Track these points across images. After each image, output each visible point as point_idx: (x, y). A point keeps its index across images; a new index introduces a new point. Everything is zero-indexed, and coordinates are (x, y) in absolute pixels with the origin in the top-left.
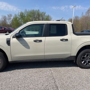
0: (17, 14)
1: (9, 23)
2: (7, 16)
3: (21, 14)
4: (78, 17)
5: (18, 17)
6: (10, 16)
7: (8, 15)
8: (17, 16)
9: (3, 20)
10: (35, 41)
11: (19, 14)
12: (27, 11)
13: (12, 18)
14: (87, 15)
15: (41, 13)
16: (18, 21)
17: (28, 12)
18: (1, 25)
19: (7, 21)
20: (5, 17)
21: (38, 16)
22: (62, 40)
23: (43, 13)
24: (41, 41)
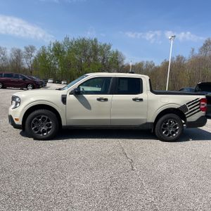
0: (46, 46)
1: (26, 66)
2: (23, 50)
3: (55, 47)
4: (182, 58)
5: (48, 54)
6: (30, 49)
7: (27, 49)
8: (47, 51)
9: (14, 58)
10: (99, 100)
11: (52, 46)
12: (70, 40)
13: (35, 54)
14: (203, 54)
15: (101, 47)
16: (47, 61)
17: (72, 43)
18: (10, 69)
19: (24, 61)
20: (19, 51)
21: (93, 54)
22: (134, 100)
23: (105, 45)
24: (106, 100)
